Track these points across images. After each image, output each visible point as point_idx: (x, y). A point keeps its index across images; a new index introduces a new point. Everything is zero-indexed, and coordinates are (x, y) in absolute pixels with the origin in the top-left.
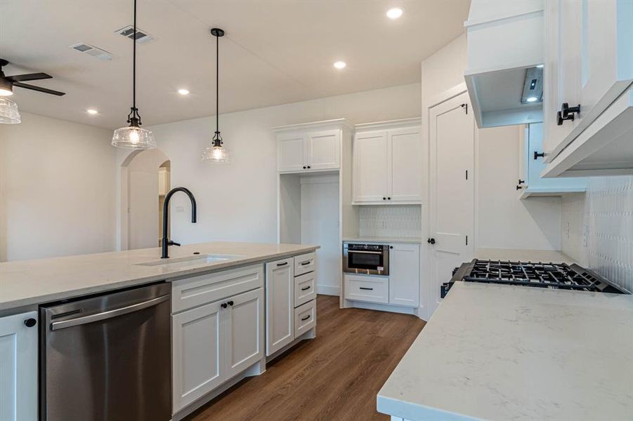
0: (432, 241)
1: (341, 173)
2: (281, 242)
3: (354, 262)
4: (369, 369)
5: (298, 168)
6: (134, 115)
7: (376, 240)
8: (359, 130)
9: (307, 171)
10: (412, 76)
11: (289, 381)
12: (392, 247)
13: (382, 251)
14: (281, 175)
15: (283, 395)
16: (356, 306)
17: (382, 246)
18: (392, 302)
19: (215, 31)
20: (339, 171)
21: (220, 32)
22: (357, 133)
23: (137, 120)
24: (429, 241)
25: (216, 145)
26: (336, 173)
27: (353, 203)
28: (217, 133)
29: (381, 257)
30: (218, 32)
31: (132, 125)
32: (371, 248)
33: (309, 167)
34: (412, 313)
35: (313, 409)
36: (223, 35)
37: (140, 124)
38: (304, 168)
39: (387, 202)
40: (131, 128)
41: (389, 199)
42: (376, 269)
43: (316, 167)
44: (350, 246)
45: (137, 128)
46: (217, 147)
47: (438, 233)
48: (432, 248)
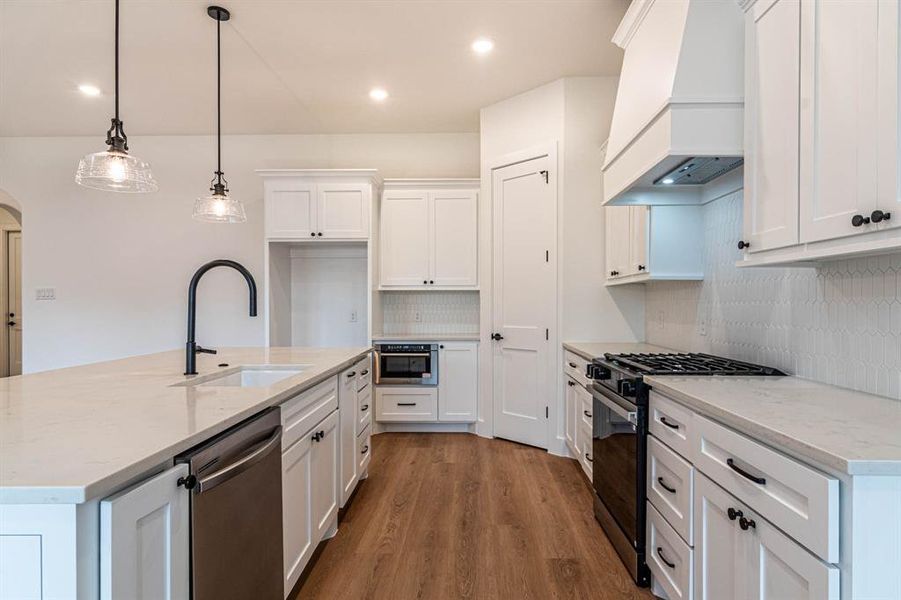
0: (497, 337)
1: (370, 245)
2: (271, 346)
3: (388, 370)
4: (470, 502)
5: (301, 234)
6: (117, 133)
7: (421, 337)
8: (390, 187)
9: (316, 239)
10: (467, 125)
11: (382, 535)
12: (442, 347)
13: (429, 352)
14: (270, 243)
15: (391, 555)
16: (389, 430)
17: (430, 345)
18: (442, 419)
19: (215, 11)
20: (367, 242)
21: (222, 13)
22: (385, 191)
23: (121, 141)
24: (493, 337)
25: (216, 194)
26: (364, 245)
27: (380, 288)
28: (219, 173)
29: (428, 360)
30: (219, 13)
31: (112, 150)
32: (413, 348)
33: (320, 234)
34: (465, 430)
35: (443, 561)
36: (228, 18)
37: (127, 149)
38: (313, 234)
39: (429, 288)
40: (112, 154)
41: (432, 282)
42: (421, 377)
43: (331, 234)
44: (384, 348)
45: (123, 155)
46: (219, 196)
47: (506, 327)
48: (496, 346)
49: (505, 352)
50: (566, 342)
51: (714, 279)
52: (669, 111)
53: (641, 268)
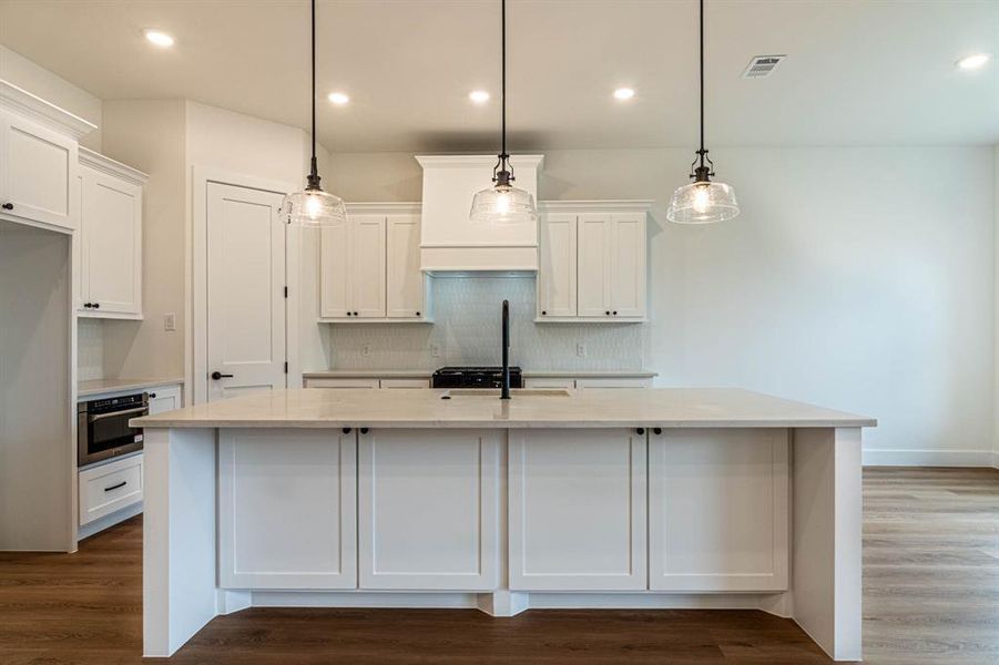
0: (216, 376)
3: (96, 438)
12: (153, 396)
20: (71, 236)
32: (124, 403)
33: (10, 206)
41: (97, 306)
44: (91, 407)
47: (225, 363)
48: (216, 386)
49: (226, 392)
50: (306, 372)
51: (448, 324)
53: (418, 314)
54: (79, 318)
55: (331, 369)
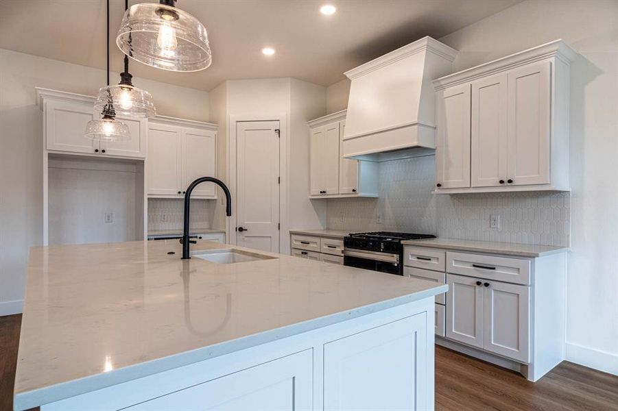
0: (241, 229)
14: (49, 154)
20: (143, 161)
24: (237, 230)
33: (103, 151)
38: (97, 151)
39: (181, 196)
43: (114, 152)
46: (108, 120)
47: (246, 222)
48: (241, 235)
49: (246, 239)
50: (291, 230)
51: (387, 197)
52: (416, 126)
53: (354, 191)
54: (149, 198)
55: (328, 229)
